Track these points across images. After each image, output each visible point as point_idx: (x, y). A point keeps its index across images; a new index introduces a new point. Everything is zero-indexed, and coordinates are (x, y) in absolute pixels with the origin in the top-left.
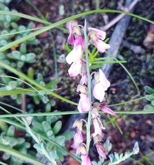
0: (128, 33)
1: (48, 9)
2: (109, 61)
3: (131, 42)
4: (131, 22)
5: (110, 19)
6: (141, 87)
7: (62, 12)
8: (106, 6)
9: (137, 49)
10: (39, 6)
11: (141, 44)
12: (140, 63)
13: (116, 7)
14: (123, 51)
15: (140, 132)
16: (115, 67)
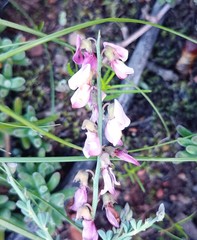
0: (155, 51)
1: (44, 17)
2: (128, 90)
3: (160, 65)
4: (160, 37)
5: (130, 33)
6: (171, 128)
7: (63, 20)
8: (126, 14)
9: (168, 75)
10: (31, 12)
11: (172, 67)
12: (171, 94)
13: (138, 15)
14: (148, 76)
15: (170, 190)
16: (136, 99)
